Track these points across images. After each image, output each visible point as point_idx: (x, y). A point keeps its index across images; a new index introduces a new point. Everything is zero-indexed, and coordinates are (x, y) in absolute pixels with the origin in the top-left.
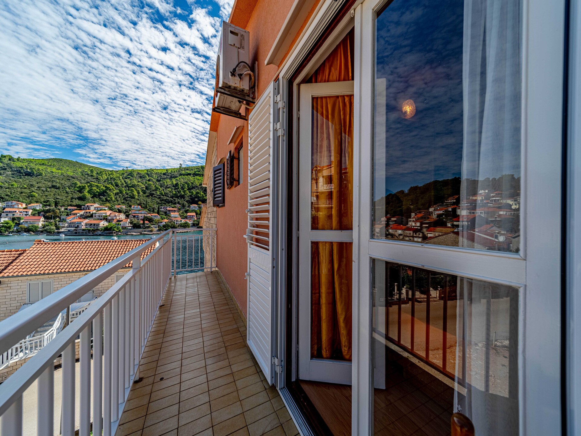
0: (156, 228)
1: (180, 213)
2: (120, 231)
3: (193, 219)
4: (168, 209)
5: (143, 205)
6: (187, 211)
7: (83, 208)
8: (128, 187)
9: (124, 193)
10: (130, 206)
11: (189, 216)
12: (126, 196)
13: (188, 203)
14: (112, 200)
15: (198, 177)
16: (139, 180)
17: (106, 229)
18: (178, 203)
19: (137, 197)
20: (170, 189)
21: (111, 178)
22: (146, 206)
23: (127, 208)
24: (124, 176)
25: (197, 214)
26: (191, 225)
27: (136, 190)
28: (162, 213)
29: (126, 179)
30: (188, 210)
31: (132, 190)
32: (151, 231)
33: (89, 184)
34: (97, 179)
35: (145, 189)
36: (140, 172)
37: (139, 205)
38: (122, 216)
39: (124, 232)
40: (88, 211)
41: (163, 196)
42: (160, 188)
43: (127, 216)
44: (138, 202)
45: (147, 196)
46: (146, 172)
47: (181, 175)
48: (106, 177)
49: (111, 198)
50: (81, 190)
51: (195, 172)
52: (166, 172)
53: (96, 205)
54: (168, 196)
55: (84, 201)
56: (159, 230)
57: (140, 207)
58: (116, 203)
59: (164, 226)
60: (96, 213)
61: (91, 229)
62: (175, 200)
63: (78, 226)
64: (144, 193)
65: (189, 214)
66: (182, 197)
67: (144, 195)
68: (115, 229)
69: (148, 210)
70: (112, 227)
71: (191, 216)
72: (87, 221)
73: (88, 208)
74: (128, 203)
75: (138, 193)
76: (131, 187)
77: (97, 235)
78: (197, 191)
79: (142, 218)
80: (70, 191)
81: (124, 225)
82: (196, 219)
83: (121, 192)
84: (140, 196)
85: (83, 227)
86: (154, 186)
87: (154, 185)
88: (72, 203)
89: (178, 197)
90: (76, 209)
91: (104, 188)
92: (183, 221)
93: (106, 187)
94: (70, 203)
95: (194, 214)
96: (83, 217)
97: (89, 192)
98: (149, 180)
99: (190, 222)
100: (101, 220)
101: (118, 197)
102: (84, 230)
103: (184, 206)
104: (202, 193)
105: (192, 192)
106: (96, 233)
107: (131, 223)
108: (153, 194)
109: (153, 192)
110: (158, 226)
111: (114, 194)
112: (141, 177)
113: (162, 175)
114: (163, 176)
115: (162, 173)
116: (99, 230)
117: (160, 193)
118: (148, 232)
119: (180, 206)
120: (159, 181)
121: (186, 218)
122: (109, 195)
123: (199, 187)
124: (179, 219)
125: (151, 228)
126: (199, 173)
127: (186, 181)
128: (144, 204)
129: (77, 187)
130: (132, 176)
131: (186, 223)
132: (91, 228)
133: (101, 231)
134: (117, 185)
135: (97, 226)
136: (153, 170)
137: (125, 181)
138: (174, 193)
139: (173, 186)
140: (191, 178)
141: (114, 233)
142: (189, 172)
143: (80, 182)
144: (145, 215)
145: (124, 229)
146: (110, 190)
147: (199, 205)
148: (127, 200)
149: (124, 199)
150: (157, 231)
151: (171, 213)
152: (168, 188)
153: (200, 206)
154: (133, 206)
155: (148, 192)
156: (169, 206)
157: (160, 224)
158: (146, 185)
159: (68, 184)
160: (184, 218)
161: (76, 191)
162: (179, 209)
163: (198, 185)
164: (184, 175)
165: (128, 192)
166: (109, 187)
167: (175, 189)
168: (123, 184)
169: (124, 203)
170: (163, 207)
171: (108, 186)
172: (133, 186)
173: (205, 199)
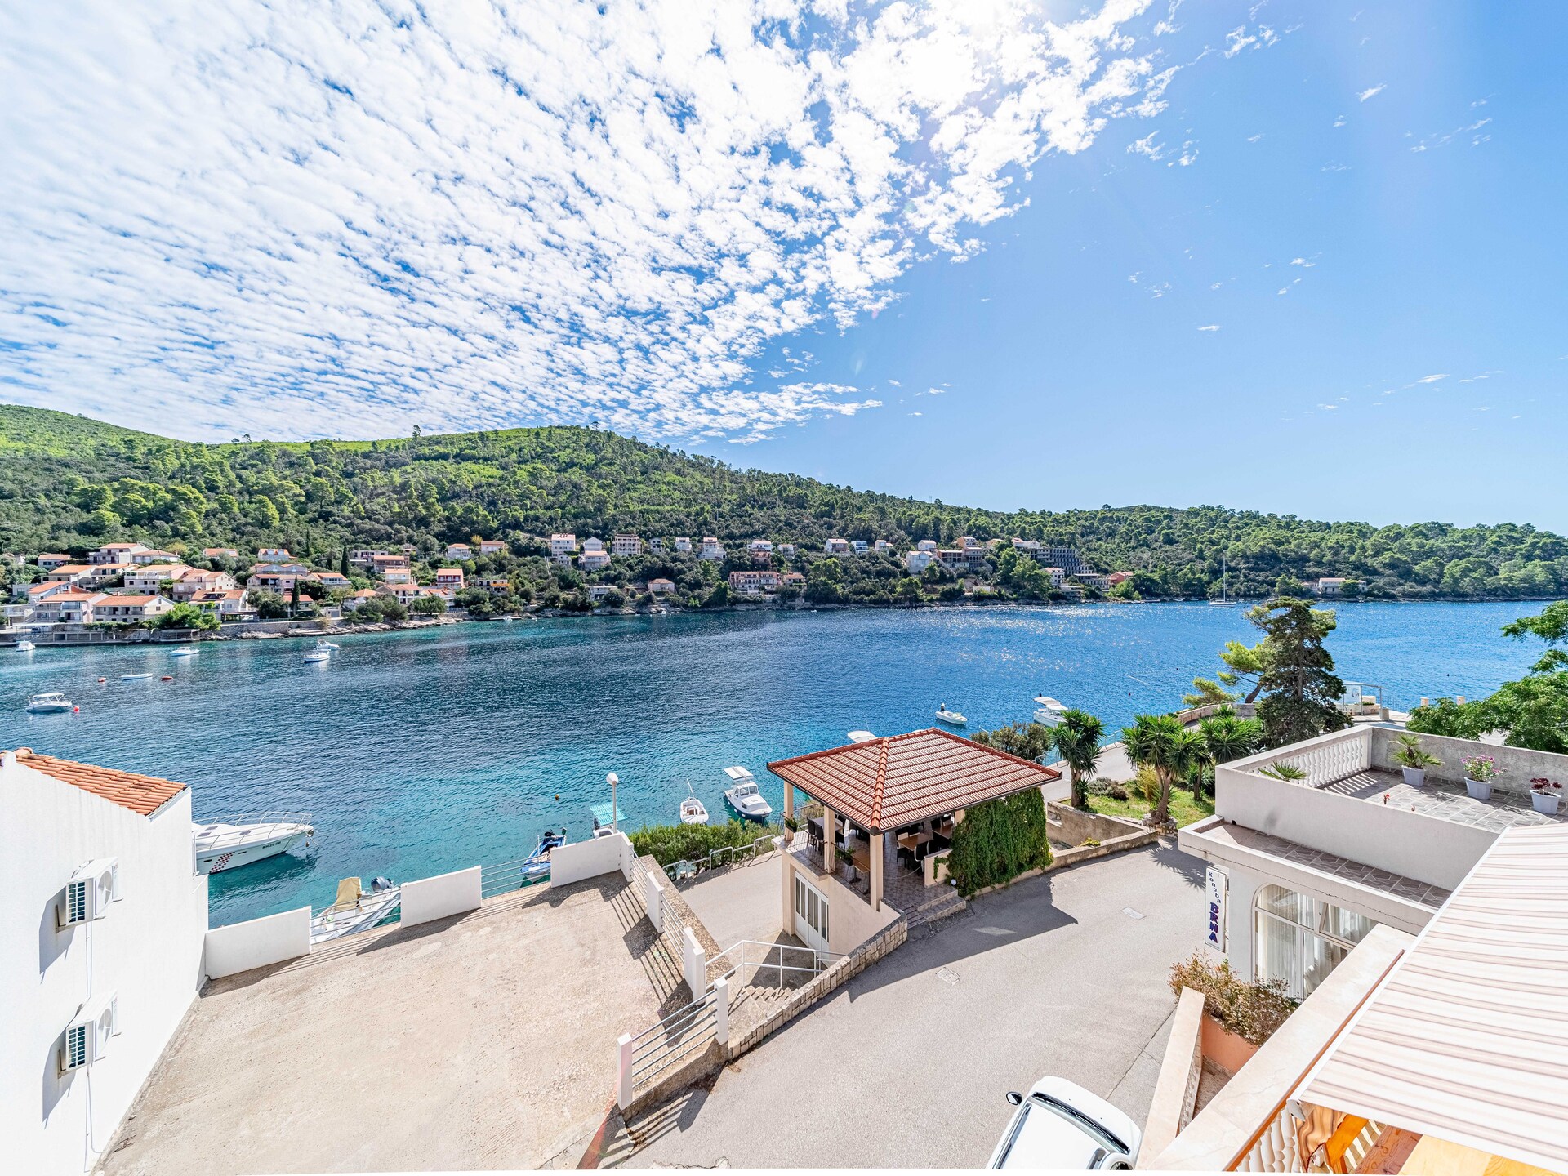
0: (335, 615)
1: (415, 569)
2: (213, 628)
3: (456, 587)
4: (377, 557)
5: (296, 548)
6: (435, 565)
7: (91, 559)
8: (250, 494)
9: (236, 510)
10: (255, 551)
11: (442, 579)
12: (243, 520)
13: (440, 541)
14: (194, 532)
15: (470, 465)
16: (287, 473)
17: (167, 622)
18: (410, 540)
19: (276, 523)
20: (383, 500)
21: (194, 467)
22: (307, 551)
23: (242, 558)
24: (239, 460)
25: (466, 573)
26: (448, 605)
27: (274, 502)
28: (358, 571)
29: (245, 468)
30: (439, 561)
31: (261, 502)
32: (320, 626)
33: (116, 485)
34: (148, 468)
35: (303, 499)
36: (289, 449)
37: (283, 546)
38: (224, 582)
39: (229, 631)
40: (108, 566)
41: (362, 518)
42: (351, 495)
43: (242, 581)
44: (281, 538)
45: (311, 521)
46: (310, 449)
47: (418, 458)
48: (177, 464)
49: (192, 527)
50: (89, 502)
51: (461, 450)
52: (371, 449)
53: (139, 549)
54: (377, 521)
55: (97, 535)
56: (347, 622)
57: (286, 552)
58: (207, 540)
59: (361, 610)
60: (134, 574)
61: (114, 624)
62: (398, 531)
63: (69, 614)
64: (302, 512)
65: (441, 572)
66: (423, 522)
67: (302, 517)
68: (199, 623)
69: (313, 561)
70: (187, 616)
71: (450, 579)
72: (100, 598)
73: (109, 558)
74: (248, 543)
75: (282, 510)
76: (257, 492)
77: (134, 643)
78: (469, 504)
79: (291, 586)
80: (48, 504)
81: (228, 610)
82: (463, 586)
83: (225, 508)
84: (289, 520)
85: (89, 619)
86: (331, 490)
87: (332, 486)
88: (54, 542)
89: (408, 524)
90: (70, 562)
91: (169, 497)
92: (425, 593)
93: (174, 492)
94: (48, 543)
95: (459, 572)
96: (92, 586)
97: (115, 508)
98: (318, 474)
100: (152, 593)
101: (215, 523)
102: (89, 627)
103: (426, 549)
104: (482, 511)
105: (453, 508)
106: (132, 636)
107: (253, 602)
108: (331, 514)
109: (330, 509)
110: (344, 610)
111: (200, 513)
112: (291, 464)
113: (359, 459)
114: (361, 462)
115: (360, 451)
116: (142, 626)
117: (352, 512)
118: (309, 628)
119: (415, 548)
120: (348, 475)
121: (433, 582)
122: (184, 519)
123: (474, 493)
124: (412, 587)
125: (321, 615)
126: (475, 452)
127: (432, 475)
128: (299, 544)
129: (76, 494)
130: (264, 462)
131: (434, 599)
132: (114, 620)
133: (150, 628)
134: (213, 488)
135: (134, 613)
136: (330, 445)
137: (239, 476)
138: (397, 510)
139: (394, 492)
140: (450, 467)
141: (195, 634)
142: (442, 450)
143: (89, 478)
144: (300, 577)
145: (228, 621)
146: (188, 501)
147: (475, 544)
148: (243, 534)
149: (233, 530)
150: (339, 625)
151: (387, 571)
152: (378, 495)
153: (478, 548)
154: (262, 551)
155: (314, 509)
156: (381, 548)
157: (349, 604)
158: (308, 487)
159: (43, 482)
160: (427, 585)
161: (71, 507)
162: (413, 559)
163: (471, 486)
164: (427, 459)
165: (250, 508)
166: (185, 494)
167: (398, 500)
168: (231, 484)
169: (233, 540)
170: (359, 553)
171: (180, 489)
172: (267, 490)
173: (491, 528)
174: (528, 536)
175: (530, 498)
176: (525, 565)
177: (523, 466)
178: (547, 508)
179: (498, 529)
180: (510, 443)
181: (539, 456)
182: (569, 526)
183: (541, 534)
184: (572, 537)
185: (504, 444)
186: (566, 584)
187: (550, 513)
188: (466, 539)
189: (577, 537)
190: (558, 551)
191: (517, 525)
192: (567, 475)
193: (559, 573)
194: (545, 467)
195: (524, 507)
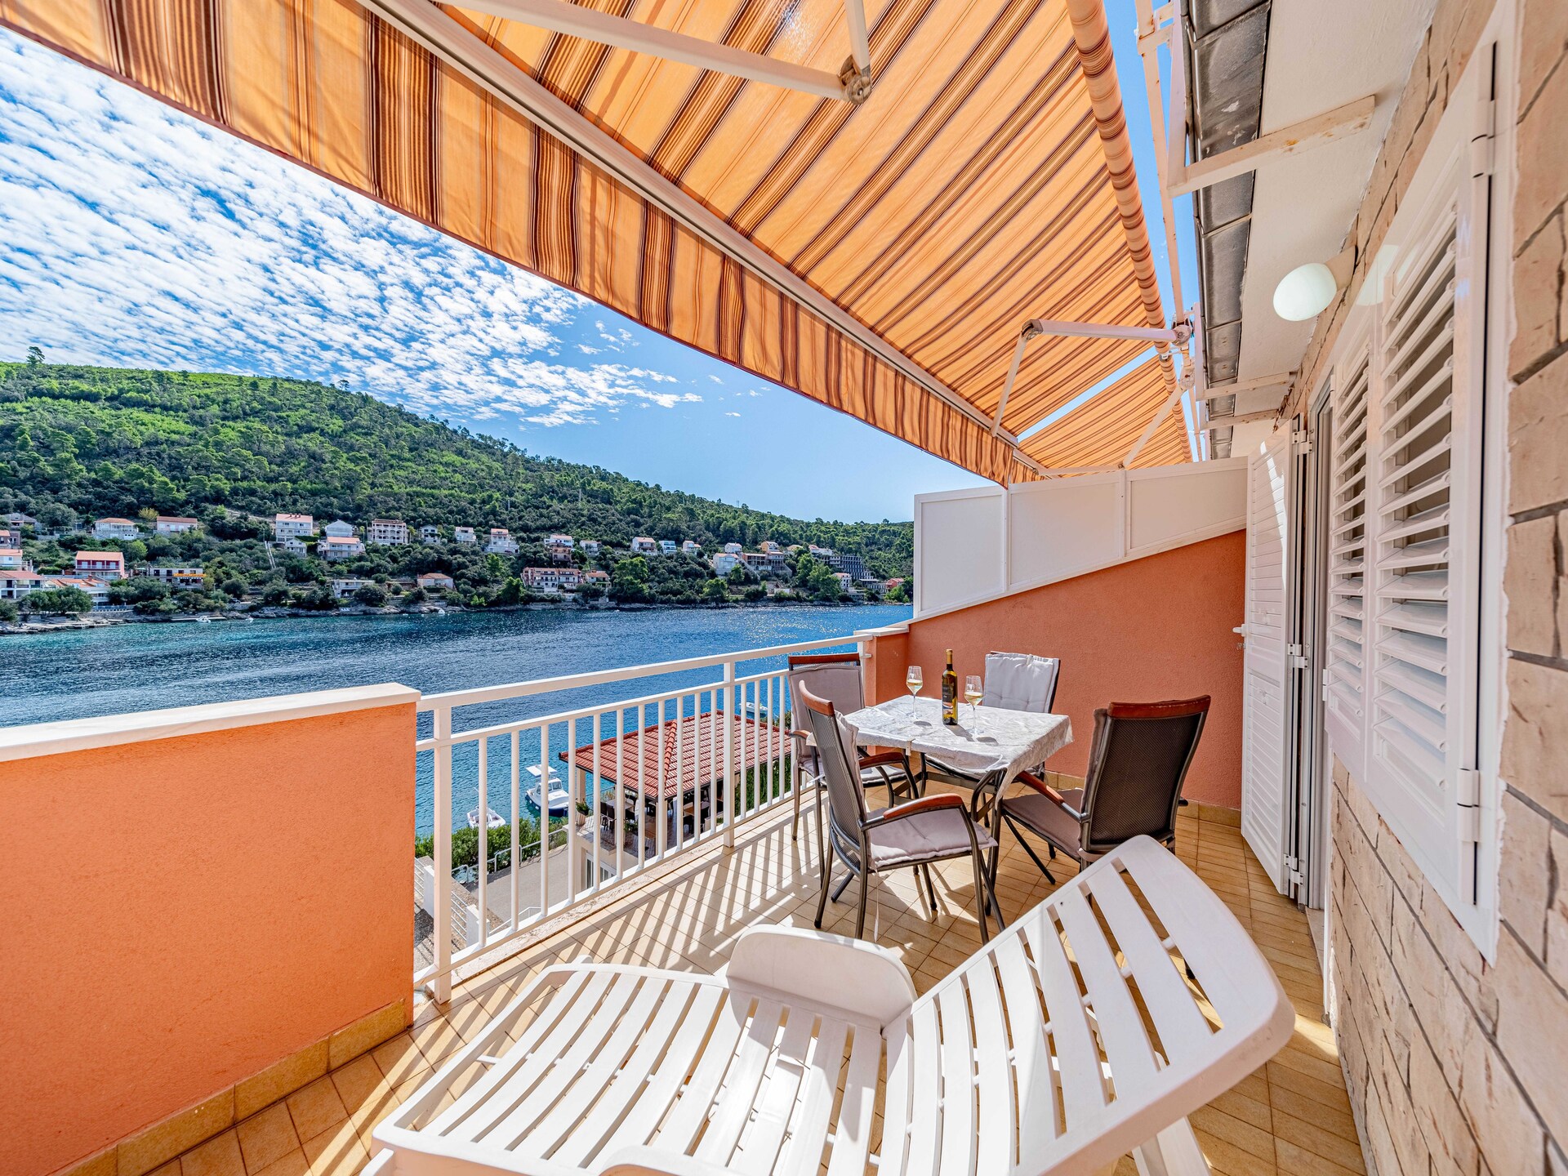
1: (31, 549)
3: (110, 577)
6: (72, 546)
11: (85, 565)
13: (81, 513)
15: (138, 414)
18: (22, 508)
25: (130, 557)
26: (96, 600)
30: (80, 540)
47: (39, 393)
51: (121, 391)
65: (81, 555)
66: (47, 484)
71: (99, 566)
78: (134, 465)
82: (124, 575)
89: (17, 486)
92: (50, 584)
95: (118, 556)
99: (95, 589)
103: (55, 523)
104: (159, 477)
105: (106, 469)
119: (32, 520)
121: (68, 569)
123: (145, 451)
124: (25, 574)
126: (146, 397)
127: (65, 420)
131: (69, 592)
140: (101, 413)
142: (85, 387)
147: (144, 519)
153: (150, 525)
160: (55, 572)
162: (28, 536)
163: (139, 441)
164: (55, 397)
173: (174, 500)
174: (238, 514)
175: (242, 466)
176: (231, 550)
177: (231, 423)
178: (270, 480)
179: (187, 502)
180: (208, 391)
181: (255, 413)
182: (302, 505)
183: (260, 512)
184: (309, 519)
185: (197, 391)
186: (298, 575)
187: (273, 486)
188: (131, 512)
189: (315, 519)
190: (285, 535)
191: (218, 498)
192: (301, 441)
193: (288, 562)
194: (265, 428)
195: (232, 478)
